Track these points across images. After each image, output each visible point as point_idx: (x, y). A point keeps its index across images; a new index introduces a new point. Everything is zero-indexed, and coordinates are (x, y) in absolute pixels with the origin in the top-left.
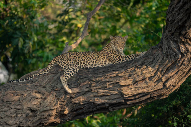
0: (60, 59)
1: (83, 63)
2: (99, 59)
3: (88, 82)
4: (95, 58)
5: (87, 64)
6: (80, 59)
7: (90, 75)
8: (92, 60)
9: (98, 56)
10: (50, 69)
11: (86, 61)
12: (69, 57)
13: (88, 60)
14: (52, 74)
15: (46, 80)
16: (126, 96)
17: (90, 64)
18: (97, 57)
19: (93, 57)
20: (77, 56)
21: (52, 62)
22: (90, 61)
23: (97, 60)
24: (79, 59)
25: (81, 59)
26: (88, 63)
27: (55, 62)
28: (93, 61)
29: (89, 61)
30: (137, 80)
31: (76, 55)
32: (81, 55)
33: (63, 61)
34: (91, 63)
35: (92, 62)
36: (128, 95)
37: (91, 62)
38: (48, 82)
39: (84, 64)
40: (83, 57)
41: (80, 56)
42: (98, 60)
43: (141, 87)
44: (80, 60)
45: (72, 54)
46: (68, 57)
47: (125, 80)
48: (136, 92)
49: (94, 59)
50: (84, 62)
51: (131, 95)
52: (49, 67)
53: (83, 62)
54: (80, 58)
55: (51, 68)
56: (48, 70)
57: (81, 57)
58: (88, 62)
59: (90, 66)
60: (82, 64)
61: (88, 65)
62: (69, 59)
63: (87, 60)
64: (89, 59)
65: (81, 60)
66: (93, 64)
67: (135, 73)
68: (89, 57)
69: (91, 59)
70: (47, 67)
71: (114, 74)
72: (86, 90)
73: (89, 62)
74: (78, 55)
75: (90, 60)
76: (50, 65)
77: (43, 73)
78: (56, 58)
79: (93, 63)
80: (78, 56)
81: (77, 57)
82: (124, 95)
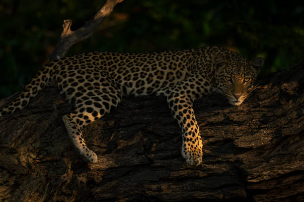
0: (67, 67)
1: (132, 77)
2: (178, 69)
3: (141, 139)
4: (168, 64)
5: (145, 79)
6: (125, 69)
7: (145, 118)
8: (159, 68)
9: (180, 61)
10: (31, 98)
11: (142, 73)
12: (94, 63)
13: (148, 70)
14: (33, 113)
15: (19, 131)
16: (253, 181)
17: (152, 81)
18: (174, 62)
19: (164, 62)
20: (116, 62)
21: (40, 77)
22: (153, 72)
23: (172, 71)
24: (122, 70)
25: (128, 69)
26: (147, 76)
27: (48, 75)
28: (162, 73)
29: (148, 73)
30: (286, 132)
31: (114, 58)
32: (127, 58)
33: (76, 72)
34: (155, 78)
35: (159, 74)
36: (259, 176)
37: (156, 74)
38: (23, 138)
39: (134, 79)
40: (134, 64)
41: (125, 60)
42: (174, 72)
43: (297, 155)
44: (124, 72)
45: (100, 57)
46: (91, 62)
47: (252, 133)
48: (282, 168)
49: (165, 68)
50: (136, 75)
51: (269, 175)
52: (31, 92)
53: (132, 74)
54: (125, 66)
55: (34, 95)
56: (25, 99)
57: (127, 64)
58: (146, 74)
59: (150, 85)
60: (131, 81)
61: (146, 82)
62: (93, 69)
63: (146, 68)
64: (150, 66)
65: (127, 72)
66: (159, 80)
67: (279, 112)
68: (152, 61)
69: (158, 66)
70: (26, 91)
71: (218, 114)
72: (136, 161)
73: (151, 75)
74: (118, 58)
75: (153, 69)
76: (33, 84)
77: (12, 109)
78: (52, 64)
79: (162, 78)
80: (119, 62)
81: (117, 64)
82: (249, 177)
